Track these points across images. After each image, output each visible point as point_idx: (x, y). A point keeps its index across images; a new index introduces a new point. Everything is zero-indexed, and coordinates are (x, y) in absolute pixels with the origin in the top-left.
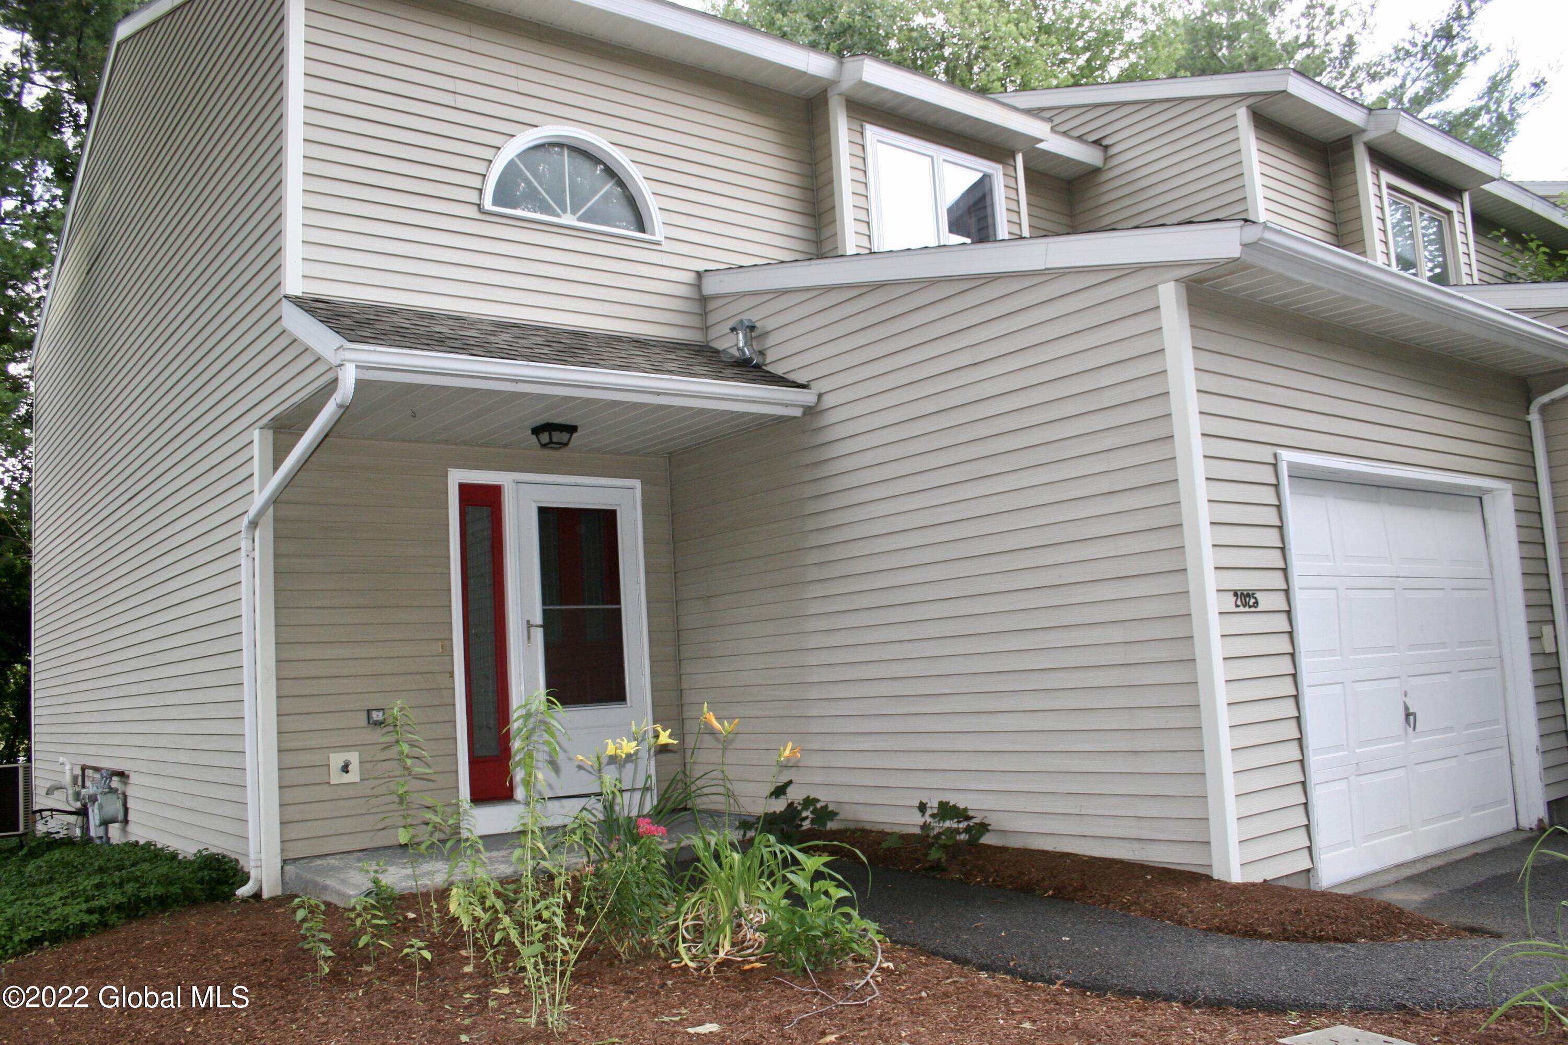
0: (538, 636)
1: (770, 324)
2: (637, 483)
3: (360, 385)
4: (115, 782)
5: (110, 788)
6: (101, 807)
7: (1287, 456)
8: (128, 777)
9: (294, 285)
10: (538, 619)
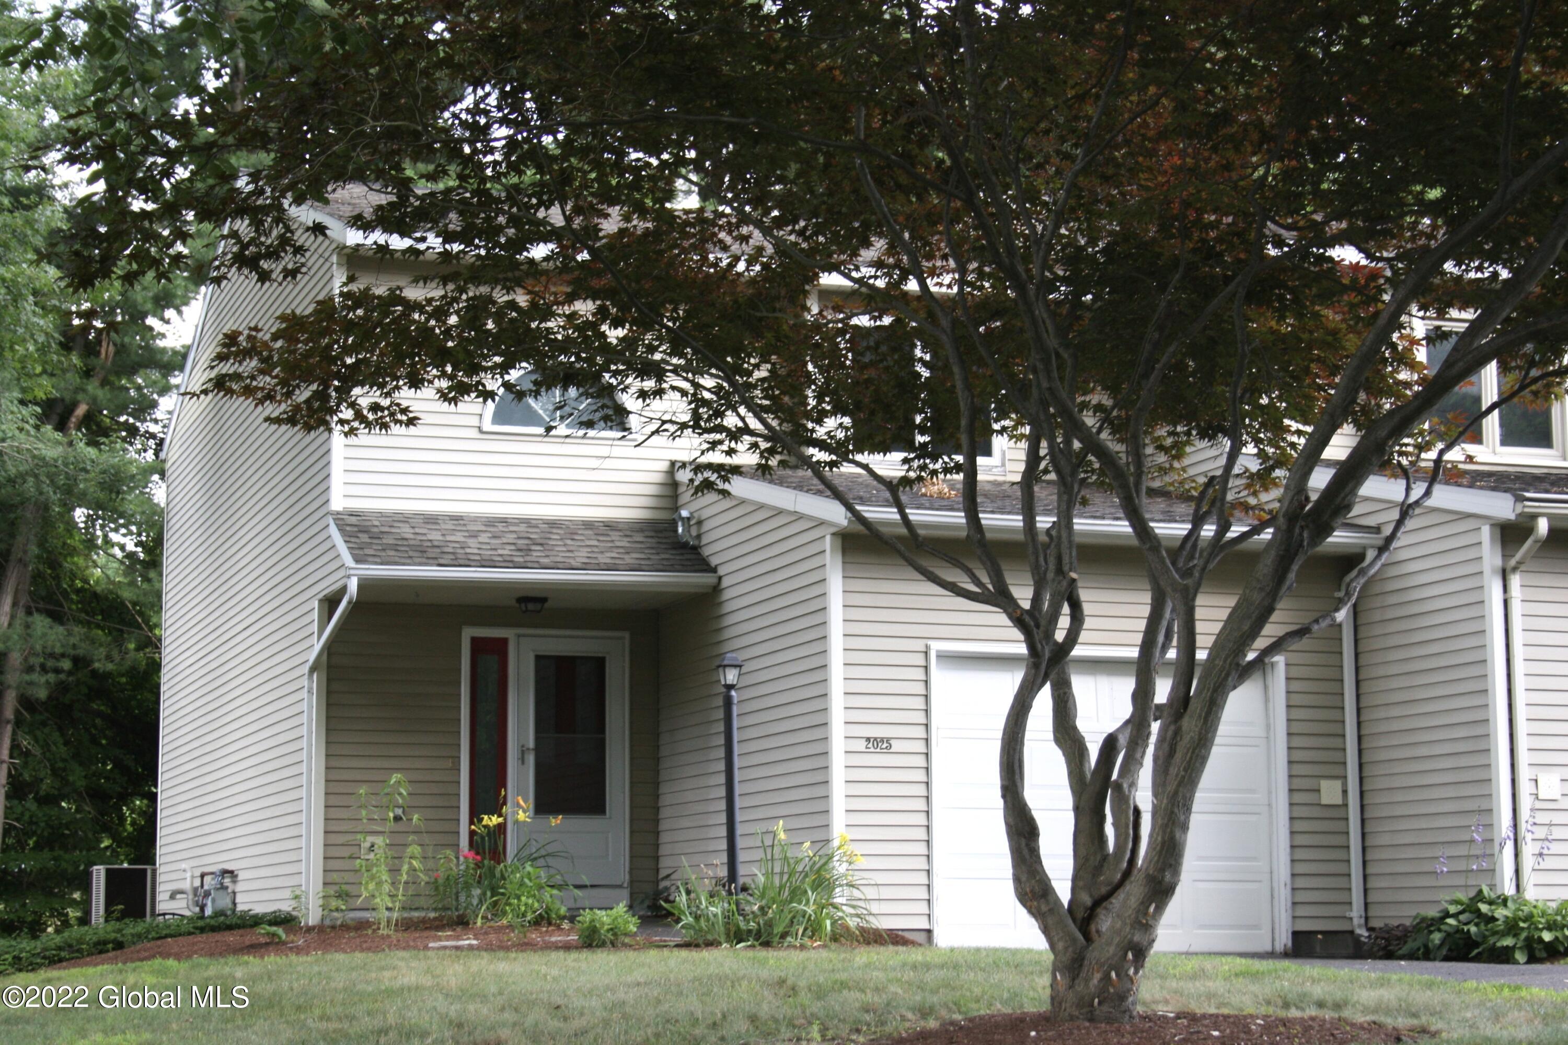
0: (531, 759)
1: (705, 514)
2: (627, 635)
3: (360, 587)
4: (227, 881)
5: (222, 884)
6: (213, 901)
7: (935, 646)
8: (236, 876)
9: (338, 503)
10: (531, 744)
